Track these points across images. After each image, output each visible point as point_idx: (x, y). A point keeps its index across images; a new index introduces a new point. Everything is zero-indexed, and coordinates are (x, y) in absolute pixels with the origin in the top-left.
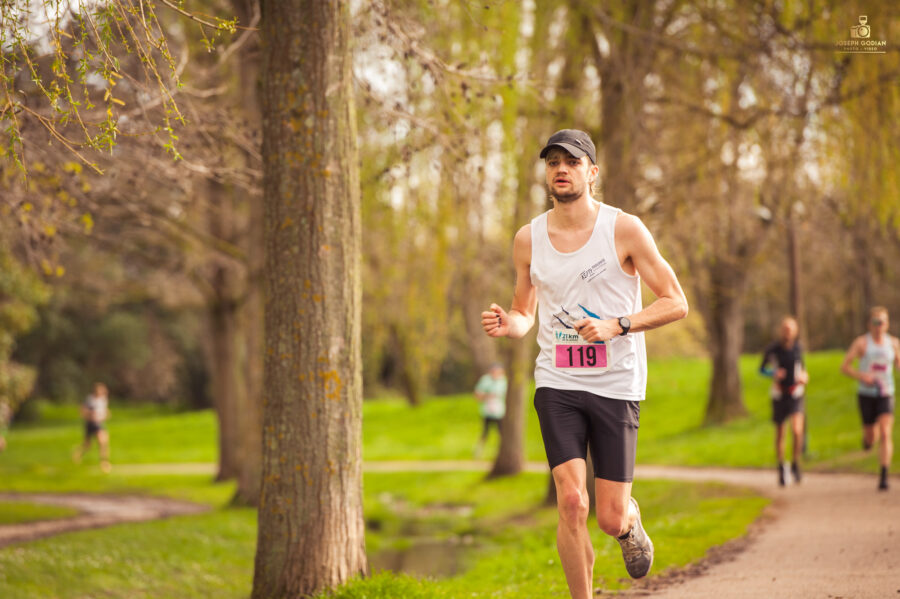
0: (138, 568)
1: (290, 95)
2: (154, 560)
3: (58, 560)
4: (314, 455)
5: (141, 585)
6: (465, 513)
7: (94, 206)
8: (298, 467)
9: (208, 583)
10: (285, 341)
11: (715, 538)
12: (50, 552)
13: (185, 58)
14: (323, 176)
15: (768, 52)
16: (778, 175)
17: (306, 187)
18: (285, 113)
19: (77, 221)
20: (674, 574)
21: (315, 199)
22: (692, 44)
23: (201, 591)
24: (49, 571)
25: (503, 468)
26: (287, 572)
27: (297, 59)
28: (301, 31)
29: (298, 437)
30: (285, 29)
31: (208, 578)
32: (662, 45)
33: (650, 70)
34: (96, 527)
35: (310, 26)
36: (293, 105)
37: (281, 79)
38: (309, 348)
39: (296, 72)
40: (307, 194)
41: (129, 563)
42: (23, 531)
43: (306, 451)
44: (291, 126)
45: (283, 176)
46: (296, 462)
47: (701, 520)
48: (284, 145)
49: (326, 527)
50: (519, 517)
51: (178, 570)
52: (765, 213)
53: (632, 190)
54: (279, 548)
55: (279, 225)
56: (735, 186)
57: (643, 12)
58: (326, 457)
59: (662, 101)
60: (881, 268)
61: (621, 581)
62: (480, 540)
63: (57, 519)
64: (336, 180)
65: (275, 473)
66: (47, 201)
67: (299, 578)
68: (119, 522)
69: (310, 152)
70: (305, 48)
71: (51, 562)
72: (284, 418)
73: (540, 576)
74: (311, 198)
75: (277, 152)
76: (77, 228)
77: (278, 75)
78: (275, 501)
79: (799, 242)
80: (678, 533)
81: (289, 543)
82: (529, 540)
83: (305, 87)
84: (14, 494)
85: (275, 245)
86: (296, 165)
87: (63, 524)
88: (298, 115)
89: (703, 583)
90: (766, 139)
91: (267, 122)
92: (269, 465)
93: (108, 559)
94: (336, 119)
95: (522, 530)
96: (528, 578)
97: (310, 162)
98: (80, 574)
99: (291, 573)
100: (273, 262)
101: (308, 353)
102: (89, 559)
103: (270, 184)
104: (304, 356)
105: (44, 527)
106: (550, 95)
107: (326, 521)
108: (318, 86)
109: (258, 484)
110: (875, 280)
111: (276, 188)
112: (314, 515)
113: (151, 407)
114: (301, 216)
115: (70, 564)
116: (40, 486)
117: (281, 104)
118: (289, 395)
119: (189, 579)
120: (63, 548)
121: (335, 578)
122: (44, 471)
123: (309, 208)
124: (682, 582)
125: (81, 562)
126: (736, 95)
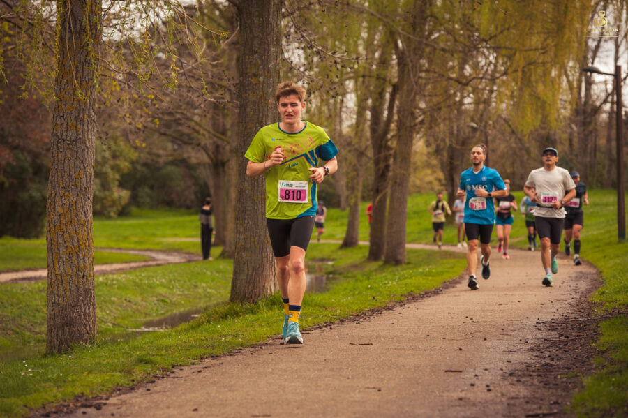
0: (177, 285)
1: (253, 66)
2: (185, 282)
3: (141, 280)
4: (260, 235)
5: (178, 293)
6: (330, 263)
7: (160, 115)
8: (253, 240)
9: (208, 293)
10: (247, 181)
11: (446, 277)
12: (137, 276)
13: (204, 47)
14: (267, 104)
15: (477, 49)
16: (481, 107)
17: (259, 110)
18: (250, 74)
19: (152, 121)
20: (426, 293)
21: (263, 115)
22: (442, 45)
23: (206, 296)
24: (136, 284)
25: (349, 243)
26: (246, 288)
27: (256, 49)
28: (258, 37)
29: (253, 226)
30: (251, 36)
31: (209, 290)
32: (427, 45)
33: (421, 57)
34: (158, 265)
35: (263, 34)
36: (254, 71)
37: (249, 58)
38: (258, 184)
39: (256, 55)
40: (259, 112)
41: (173, 282)
42: (124, 266)
43: (256, 232)
44: (253, 81)
45: (248, 104)
46: (252, 237)
47: (440, 269)
48: (249, 89)
49: (265, 267)
50: (355, 266)
51: (196, 287)
52: (475, 125)
53: (412, 114)
54: (243, 277)
55: (246, 126)
56: (460, 113)
57: (418, 29)
58: (266, 235)
59: (427, 71)
60: (528, 152)
61: (402, 296)
62: (337, 276)
63: (140, 262)
64: (273, 106)
65: (242, 242)
66: (139, 112)
67: (252, 291)
68: (169, 264)
69: (261, 93)
70: (260, 45)
71: (137, 280)
72: (247, 217)
73: (364, 293)
74: (261, 115)
75: (246, 93)
76: (152, 125)
77: (247, 57)
78: (241, 255)
79: (490, 138)
80: (429, 274)
81: (248, 275)
82: (359, 276)
83: (260, 62)
84: (120, 249)
85: (244, 137)
86: (254, 99)
87: (143, 264)
88: (256, 75)
89: (439, 298)
90: (475, 90)
91: (241, 79)
92: (239, 238)
93: (163, 280)
94: (273, 78)
95: (357, 272)
96: (358, 294)
97: (261, 98)
98: (150, 286)
99: (248, 287)
100: (243, 144)
101: (258, 187)
102: (155, 280)
103: (243, 107)
104: (256, 188)
105: (134, 265)
106: (374, 67)
107: (265, 264)
108: (265, 63)
109: (233, 247)
110: (525, 158)
111: (245, 110)
112: (260, 262)
113: (183, 210)
114: (257, 123)
115: (146, 282)
116: (132, 246)
117: (248, 70)
118: (249, 206)
119: (200, 291)
120: (143, 275)
121: (269, 291)
122: (134, 239)
123: (260, 119)
124: (430, 297)
125: (151, 282)
126: (462, 68)
